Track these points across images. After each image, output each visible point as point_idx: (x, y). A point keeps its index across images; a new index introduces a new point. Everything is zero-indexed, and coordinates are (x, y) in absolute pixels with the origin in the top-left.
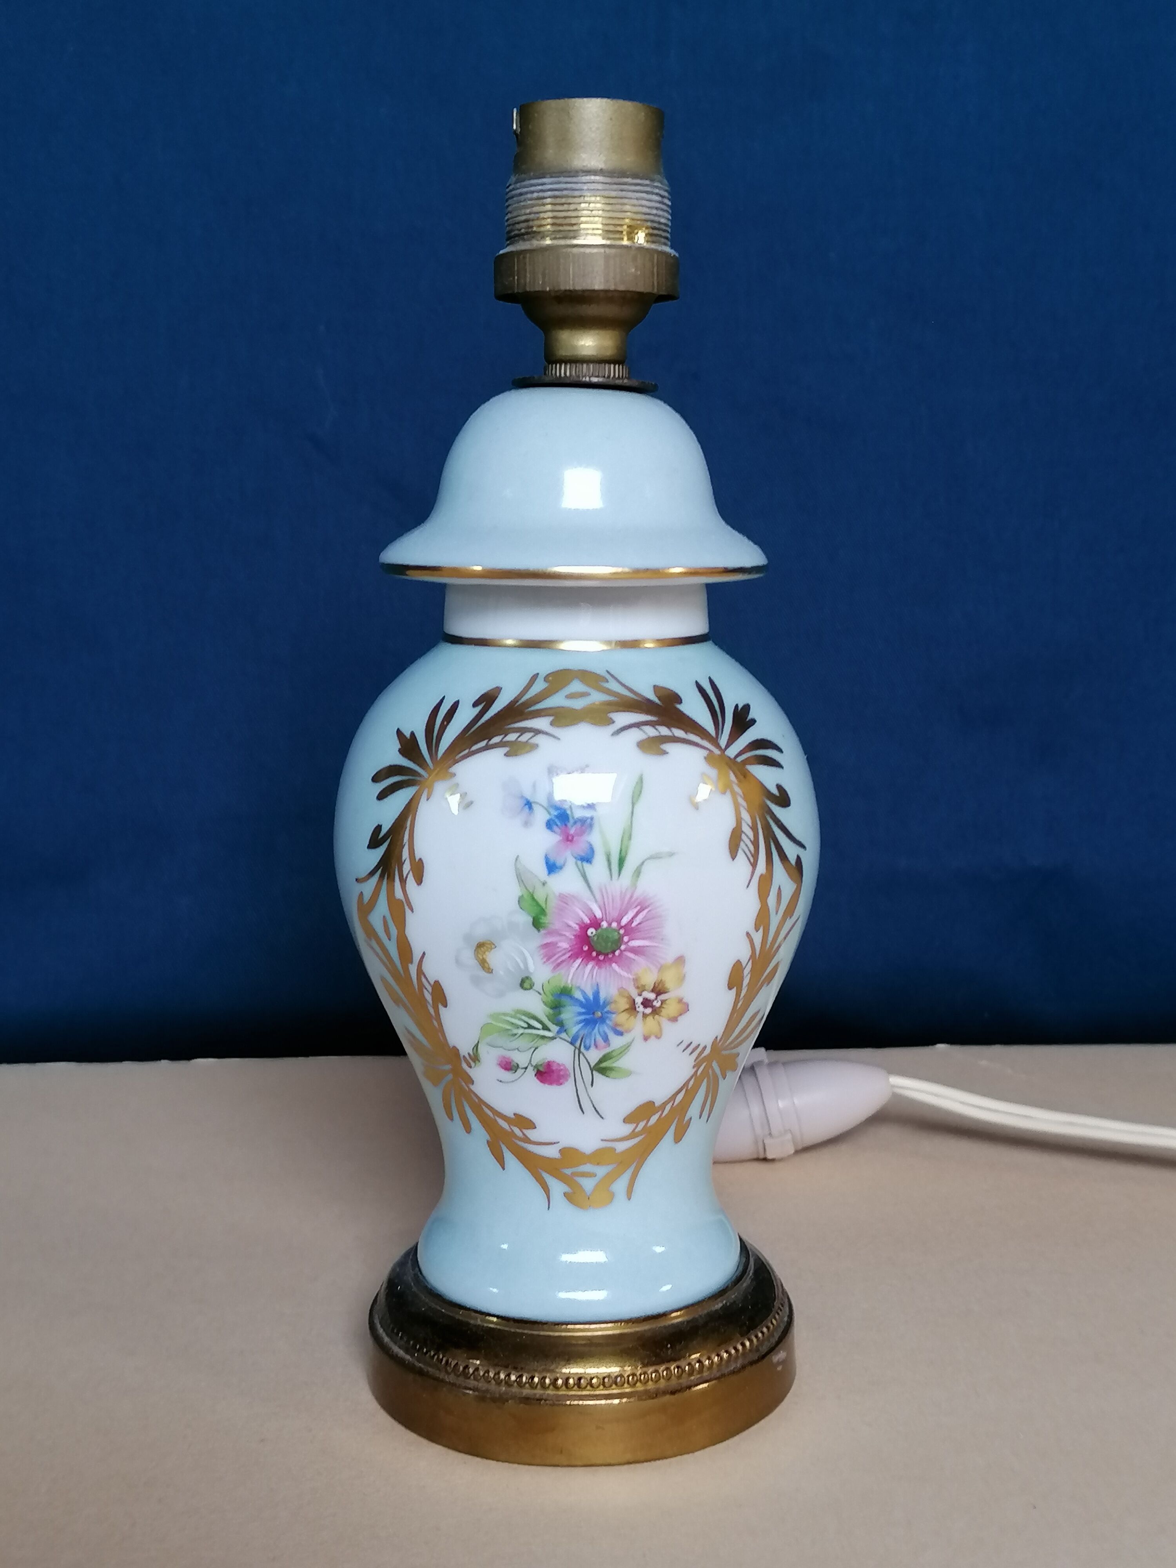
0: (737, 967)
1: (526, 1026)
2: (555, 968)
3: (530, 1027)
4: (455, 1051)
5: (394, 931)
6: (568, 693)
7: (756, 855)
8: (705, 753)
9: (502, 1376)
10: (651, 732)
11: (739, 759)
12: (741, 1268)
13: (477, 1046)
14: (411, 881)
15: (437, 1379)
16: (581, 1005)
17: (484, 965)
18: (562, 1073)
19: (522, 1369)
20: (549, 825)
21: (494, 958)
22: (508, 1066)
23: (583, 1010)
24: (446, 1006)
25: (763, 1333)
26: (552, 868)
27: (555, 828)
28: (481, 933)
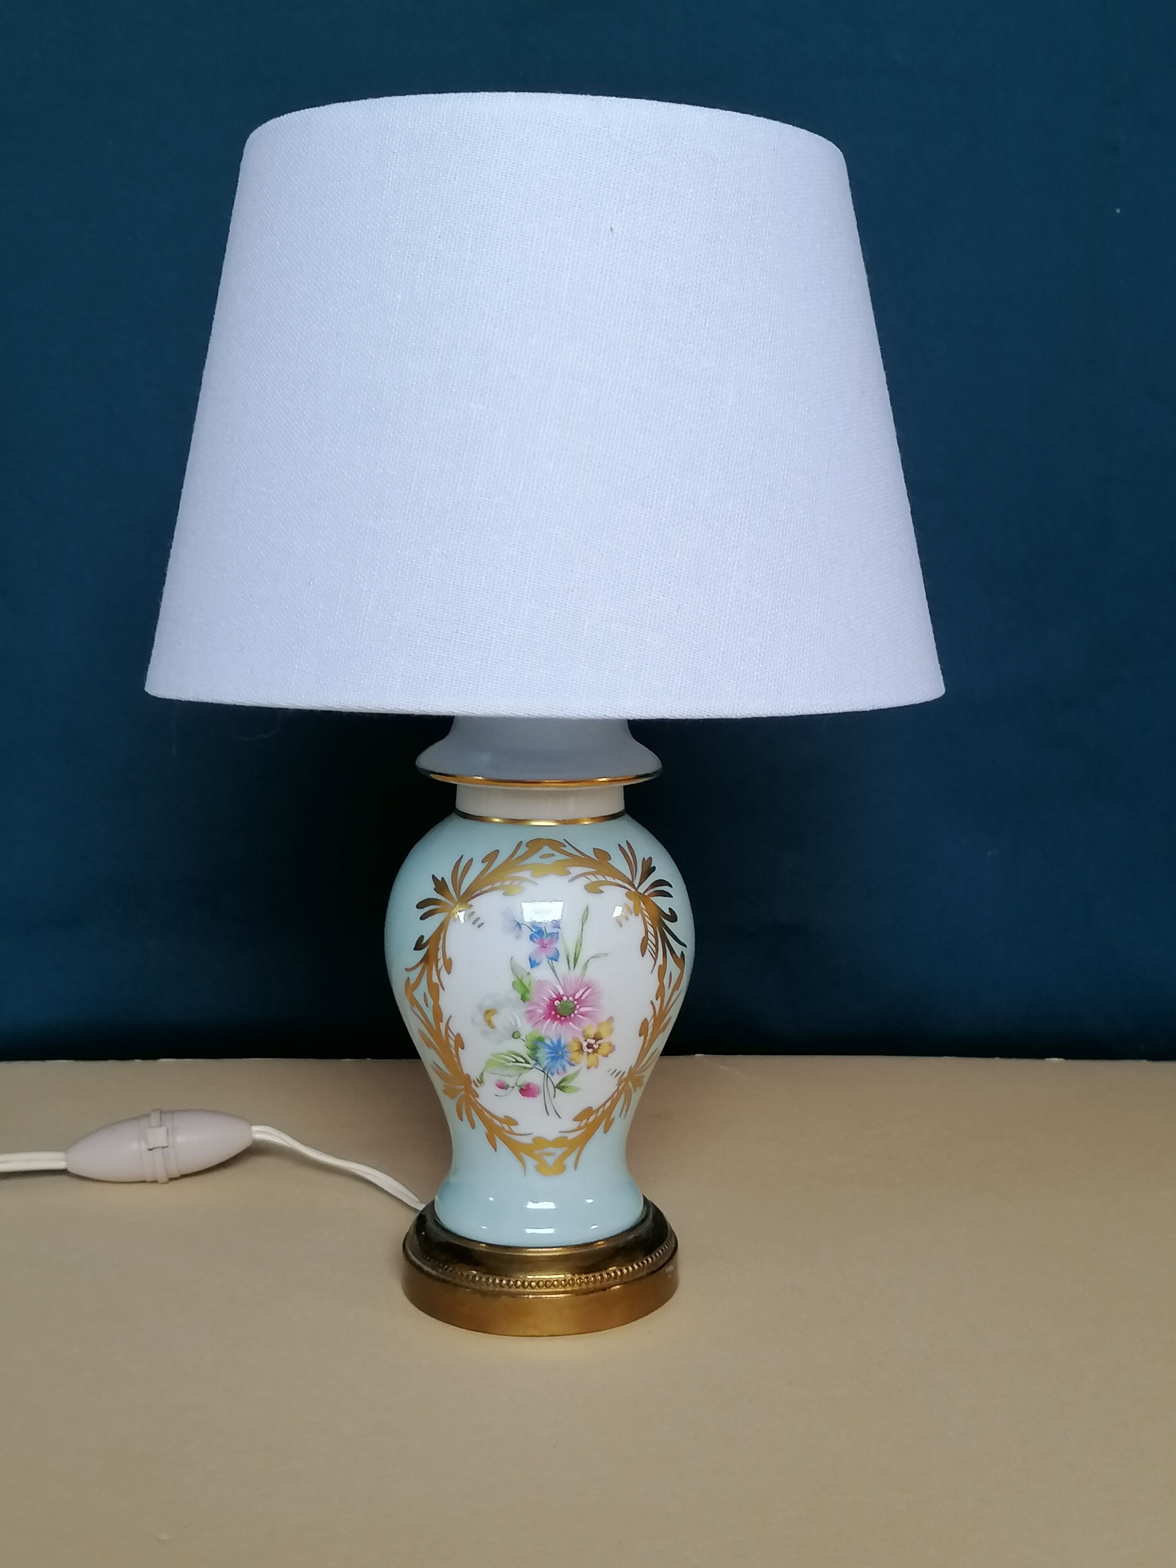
0: (645, 1022)
1: (515, 1061)
2: (534, 1025)
3: (517, 1061)
4: (468, 1076)
5: (431, 1002)
6: (541, 854)
7: (656, 954)
8: (626, 891)
9: (497, 1281)
10: (593, 879)
11: (646, 894)
12: (644, 1214)
13: (482, 1074)
14: (443, 972)
15: (455, 1285)
16: (550, 1047)
17: (490, 1023)
18: (536, 1090)
19: (511, 1276)
20: (531, 938)
21: (496, 1020)
22: (502, 1086)
23: (551, 1051)
24: (463, 1048)
25: (659, 1253)
26: (533, 964)
27: (535, 939)
28: (488, 1004)
